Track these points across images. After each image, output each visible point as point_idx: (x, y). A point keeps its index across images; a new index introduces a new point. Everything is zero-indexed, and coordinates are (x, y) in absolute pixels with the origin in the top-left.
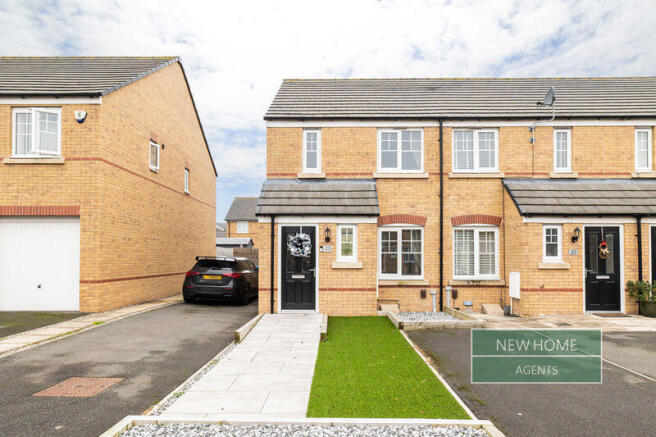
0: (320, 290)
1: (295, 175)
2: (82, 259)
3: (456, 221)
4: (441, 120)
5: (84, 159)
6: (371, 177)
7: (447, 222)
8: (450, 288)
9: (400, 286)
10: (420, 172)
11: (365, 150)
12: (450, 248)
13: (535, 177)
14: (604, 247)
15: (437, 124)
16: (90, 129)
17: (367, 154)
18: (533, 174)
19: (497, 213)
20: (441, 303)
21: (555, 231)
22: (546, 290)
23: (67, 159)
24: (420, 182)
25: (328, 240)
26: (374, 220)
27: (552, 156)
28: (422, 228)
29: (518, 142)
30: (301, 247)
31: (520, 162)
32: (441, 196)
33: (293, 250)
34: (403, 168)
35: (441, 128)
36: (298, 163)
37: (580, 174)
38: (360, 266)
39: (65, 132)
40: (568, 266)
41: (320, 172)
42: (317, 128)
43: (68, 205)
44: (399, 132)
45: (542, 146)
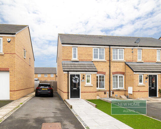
0: (81, 92)
1: (71, 60)
2: (10, 84)
3: (113, 73)
4: (110, 46)
5: (10, 54)
6: (91, 61)
7: (111, 74)
8: (112, 91)
9: (99, 91)
10: (104, 60)
11: (90, 53)
12: (112, 81)
13: (133, 62)
14: (153, 80)
15: (109, 47)
16: (12, 44)
17: (90, 54)
18: (133, 61)
19: (123, 71)
20: (110, 95)
21: (142, 76)
22: (140, 92)
23: (4, 53)
24: (104, 63)
25: (83, 78)
26: (96, 73)
27: (137, 56)
28: (104, 75)
29: (129, 52)
30: (76, 80)
31: (129, 58)
32: (110, 67)
33: (74, 81)
34: (100, 59)
35: (110, 48)
36: (71, 57)
37: (144, 61)
38: (92, 85)
39: (4, 45)
40: (145, 85)
41: (77, 59)
42: (76, 47)
43: (5, 67)
44: (98, 49)
45: (135, 54)
